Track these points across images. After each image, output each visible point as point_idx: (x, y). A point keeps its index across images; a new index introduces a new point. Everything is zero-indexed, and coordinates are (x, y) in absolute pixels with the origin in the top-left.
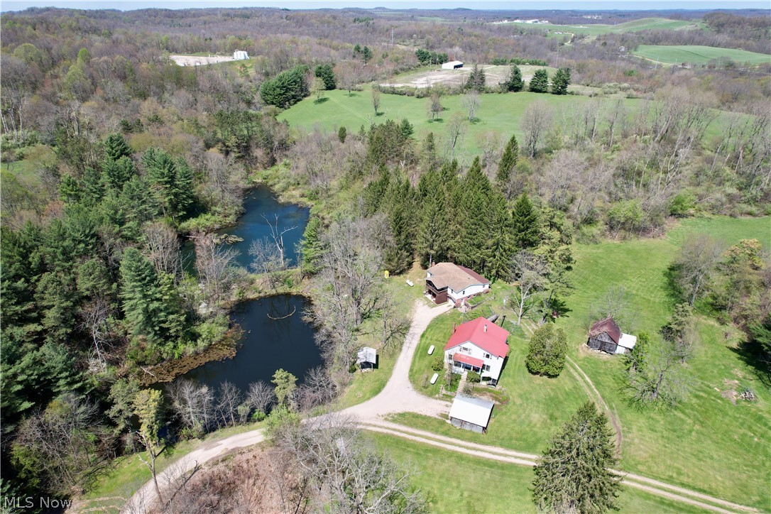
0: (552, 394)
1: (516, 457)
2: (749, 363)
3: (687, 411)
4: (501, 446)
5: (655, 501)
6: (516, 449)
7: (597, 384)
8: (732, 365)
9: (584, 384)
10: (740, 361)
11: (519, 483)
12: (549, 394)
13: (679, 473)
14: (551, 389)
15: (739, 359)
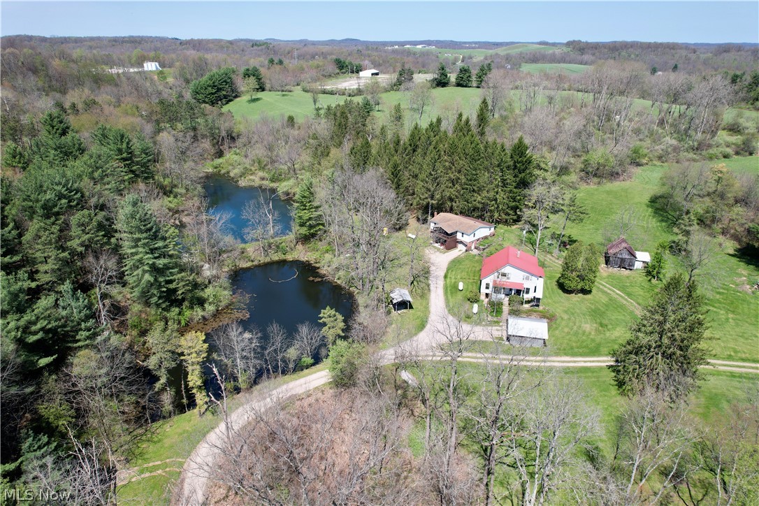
0: (593, 307)
1: (585, 362)
2: (749, 263)
3: (716, 305)
4: (566, 354)
5: (727, 376)
6: (581, 355)
7: (629, 295)
8: (735, 267)
9: (618, 296)
10: (741, 263)
11: (598, 381)
12: (590, 308)
13: (736, 352)
14: (591, 303)
15: (739, 261)
